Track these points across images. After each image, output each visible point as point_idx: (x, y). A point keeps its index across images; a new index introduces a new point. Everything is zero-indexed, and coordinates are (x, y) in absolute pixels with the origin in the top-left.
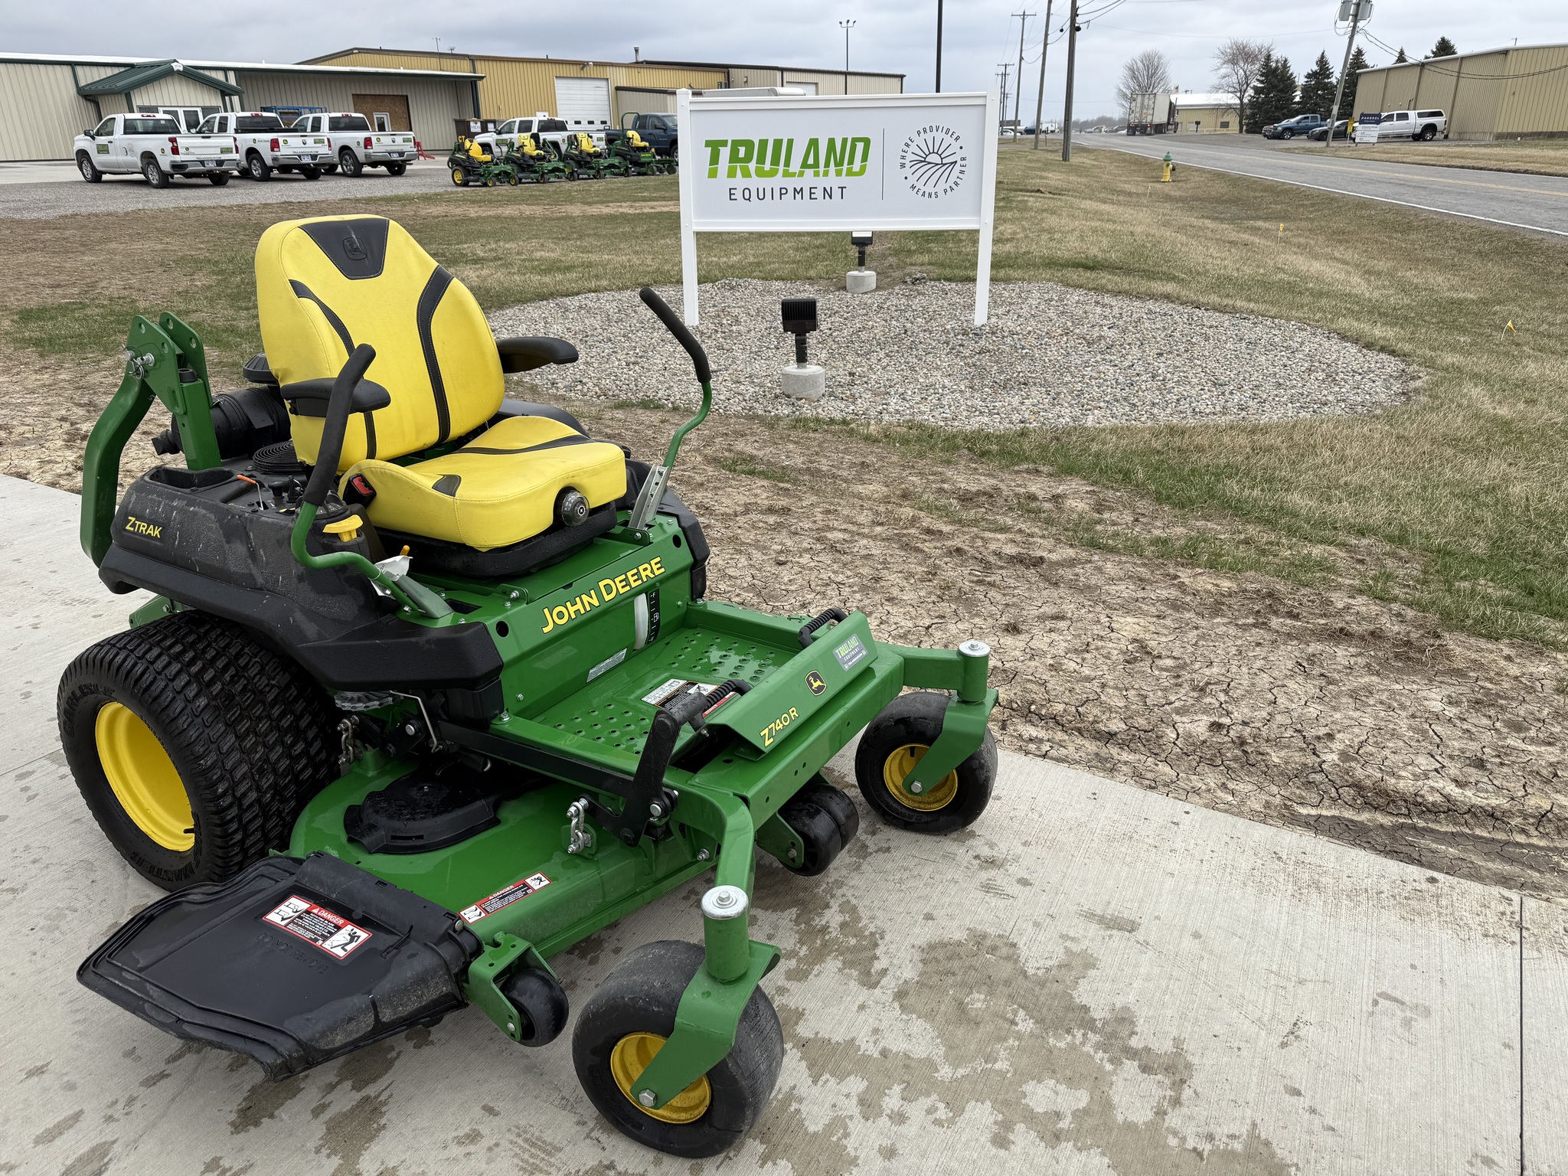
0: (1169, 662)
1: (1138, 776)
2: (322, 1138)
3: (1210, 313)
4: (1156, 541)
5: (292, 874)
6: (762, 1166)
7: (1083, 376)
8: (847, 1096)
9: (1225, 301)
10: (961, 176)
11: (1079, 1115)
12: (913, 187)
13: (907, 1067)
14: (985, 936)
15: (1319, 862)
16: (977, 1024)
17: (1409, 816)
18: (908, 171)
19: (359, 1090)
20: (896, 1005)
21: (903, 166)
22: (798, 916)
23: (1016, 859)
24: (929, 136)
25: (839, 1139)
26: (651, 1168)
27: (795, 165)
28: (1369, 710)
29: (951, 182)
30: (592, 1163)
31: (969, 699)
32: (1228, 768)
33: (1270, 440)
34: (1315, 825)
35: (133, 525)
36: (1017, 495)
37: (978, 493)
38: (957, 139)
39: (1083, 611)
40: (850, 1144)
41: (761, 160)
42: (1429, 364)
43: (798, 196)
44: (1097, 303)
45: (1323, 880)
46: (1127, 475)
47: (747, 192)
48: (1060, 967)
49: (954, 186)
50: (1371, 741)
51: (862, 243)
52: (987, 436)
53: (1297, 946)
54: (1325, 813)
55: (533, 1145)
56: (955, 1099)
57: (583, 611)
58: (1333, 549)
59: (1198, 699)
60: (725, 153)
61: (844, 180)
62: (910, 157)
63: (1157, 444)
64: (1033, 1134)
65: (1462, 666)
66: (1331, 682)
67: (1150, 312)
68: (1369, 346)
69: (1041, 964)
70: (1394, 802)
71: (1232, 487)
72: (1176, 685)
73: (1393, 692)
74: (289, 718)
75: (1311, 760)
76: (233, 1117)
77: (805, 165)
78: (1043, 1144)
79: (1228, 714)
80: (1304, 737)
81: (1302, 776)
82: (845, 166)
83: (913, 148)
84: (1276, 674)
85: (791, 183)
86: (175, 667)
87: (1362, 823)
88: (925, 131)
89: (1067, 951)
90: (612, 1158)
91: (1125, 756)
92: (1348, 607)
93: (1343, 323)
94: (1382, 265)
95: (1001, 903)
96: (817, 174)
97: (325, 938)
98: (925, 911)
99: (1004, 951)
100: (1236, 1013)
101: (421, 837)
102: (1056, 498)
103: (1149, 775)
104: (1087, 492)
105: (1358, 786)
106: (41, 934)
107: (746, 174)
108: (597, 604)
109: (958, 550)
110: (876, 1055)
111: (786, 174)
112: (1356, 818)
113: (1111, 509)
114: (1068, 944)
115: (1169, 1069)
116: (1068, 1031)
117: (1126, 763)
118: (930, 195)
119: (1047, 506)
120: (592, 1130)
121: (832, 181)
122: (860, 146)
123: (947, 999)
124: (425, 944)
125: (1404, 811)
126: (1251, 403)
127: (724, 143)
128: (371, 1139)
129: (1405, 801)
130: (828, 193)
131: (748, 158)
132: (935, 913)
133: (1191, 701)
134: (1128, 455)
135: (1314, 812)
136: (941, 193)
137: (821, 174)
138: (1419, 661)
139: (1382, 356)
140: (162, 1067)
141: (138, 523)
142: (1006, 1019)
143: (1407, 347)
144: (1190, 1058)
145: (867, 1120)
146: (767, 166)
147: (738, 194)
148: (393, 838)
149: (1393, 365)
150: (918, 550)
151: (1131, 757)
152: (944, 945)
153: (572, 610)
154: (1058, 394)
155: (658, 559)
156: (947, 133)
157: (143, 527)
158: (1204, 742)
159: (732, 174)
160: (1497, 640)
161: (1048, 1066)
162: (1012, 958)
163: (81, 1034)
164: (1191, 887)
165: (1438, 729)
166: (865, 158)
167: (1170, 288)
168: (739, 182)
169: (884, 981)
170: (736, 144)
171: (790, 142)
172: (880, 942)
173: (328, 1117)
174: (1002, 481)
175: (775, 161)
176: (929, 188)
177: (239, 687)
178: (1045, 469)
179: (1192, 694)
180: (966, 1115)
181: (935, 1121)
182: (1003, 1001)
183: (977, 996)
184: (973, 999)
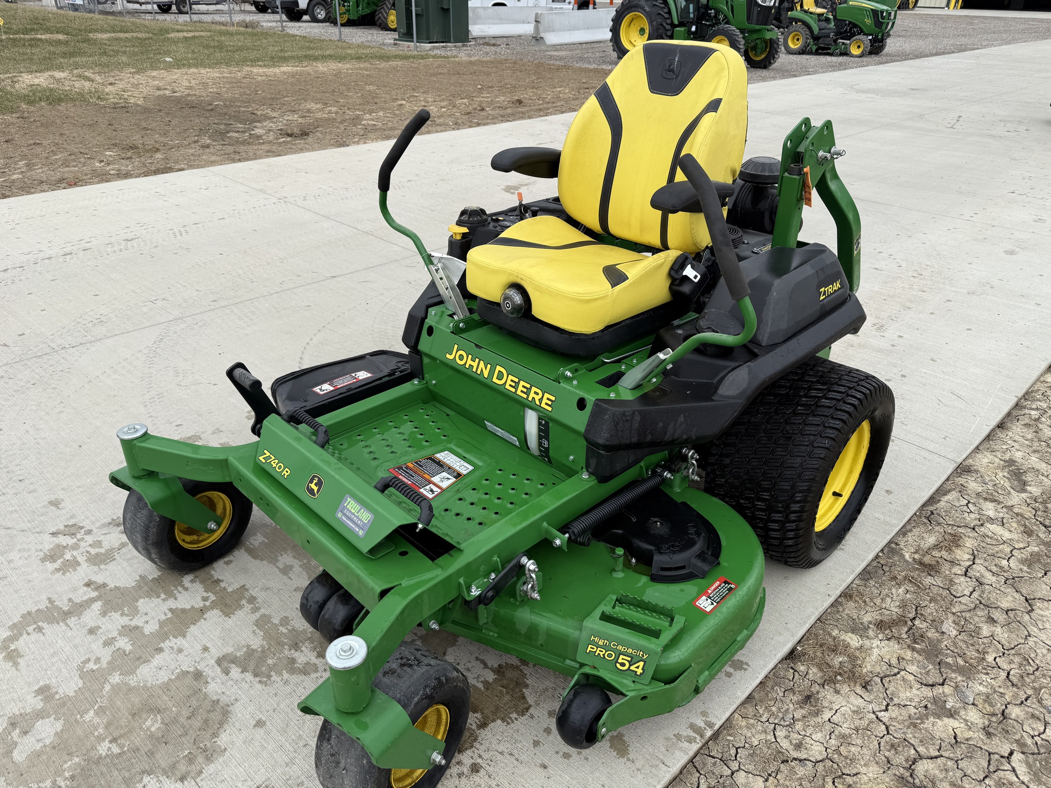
6: (140, 576)
8: (147, 622)
11: (10, 746)
13: (138, 659)
14: (209, 759)
16: (134, 715)
20: (192, 669)
25: (123, 611)
40: (116, 615)
56: (92, 677)
57: (474, 370)
64: (29, 710)
78: (18, 713)
98: (268, 723)
99: (182, 768)
108: (486, 376)
110: (162, 645)
116: (73, 778)
123: (170, 704)
132: (261, 731)
142: (121, 736)
145: (123, 627)
152: (221, 724)
153: (470, 362)
155: (553, 398)
161: (60, 745)
162: (172, 768)
169: (218, 669)
172: (258, 679)
180: (77, 679)
181: (89, 660)
182: (138, 742)
183: (157, 726)
184: (156, 721)
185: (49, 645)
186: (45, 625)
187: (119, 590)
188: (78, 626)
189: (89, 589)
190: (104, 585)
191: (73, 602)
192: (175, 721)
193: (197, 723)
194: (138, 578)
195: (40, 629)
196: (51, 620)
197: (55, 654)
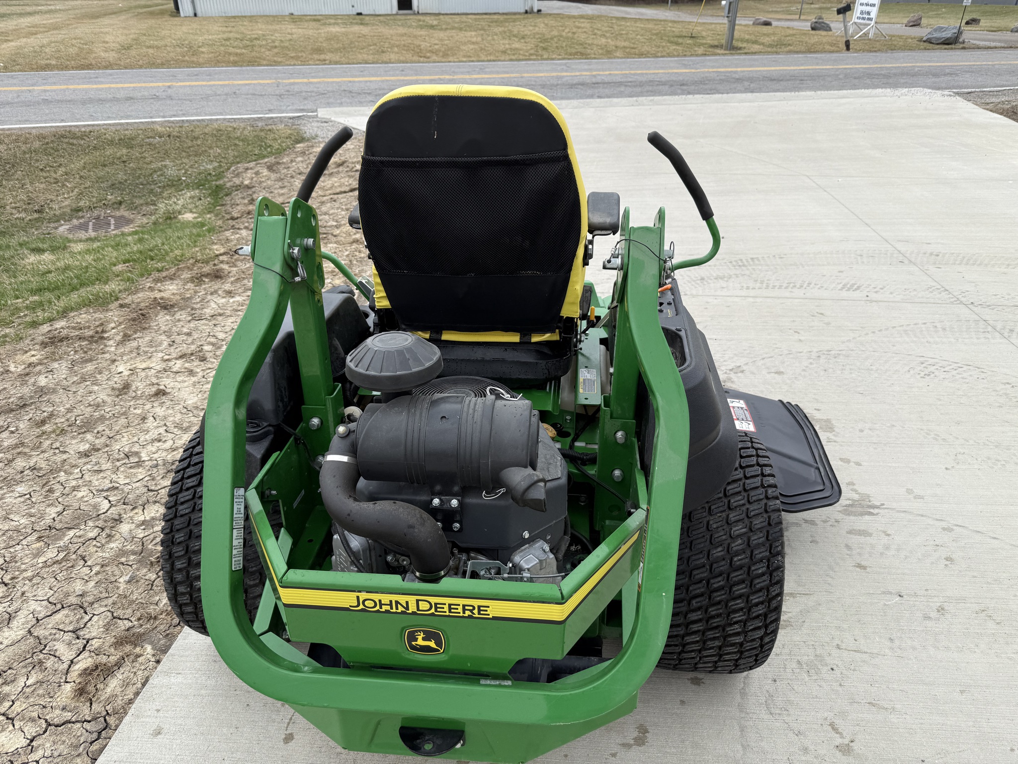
97: (742, 408)
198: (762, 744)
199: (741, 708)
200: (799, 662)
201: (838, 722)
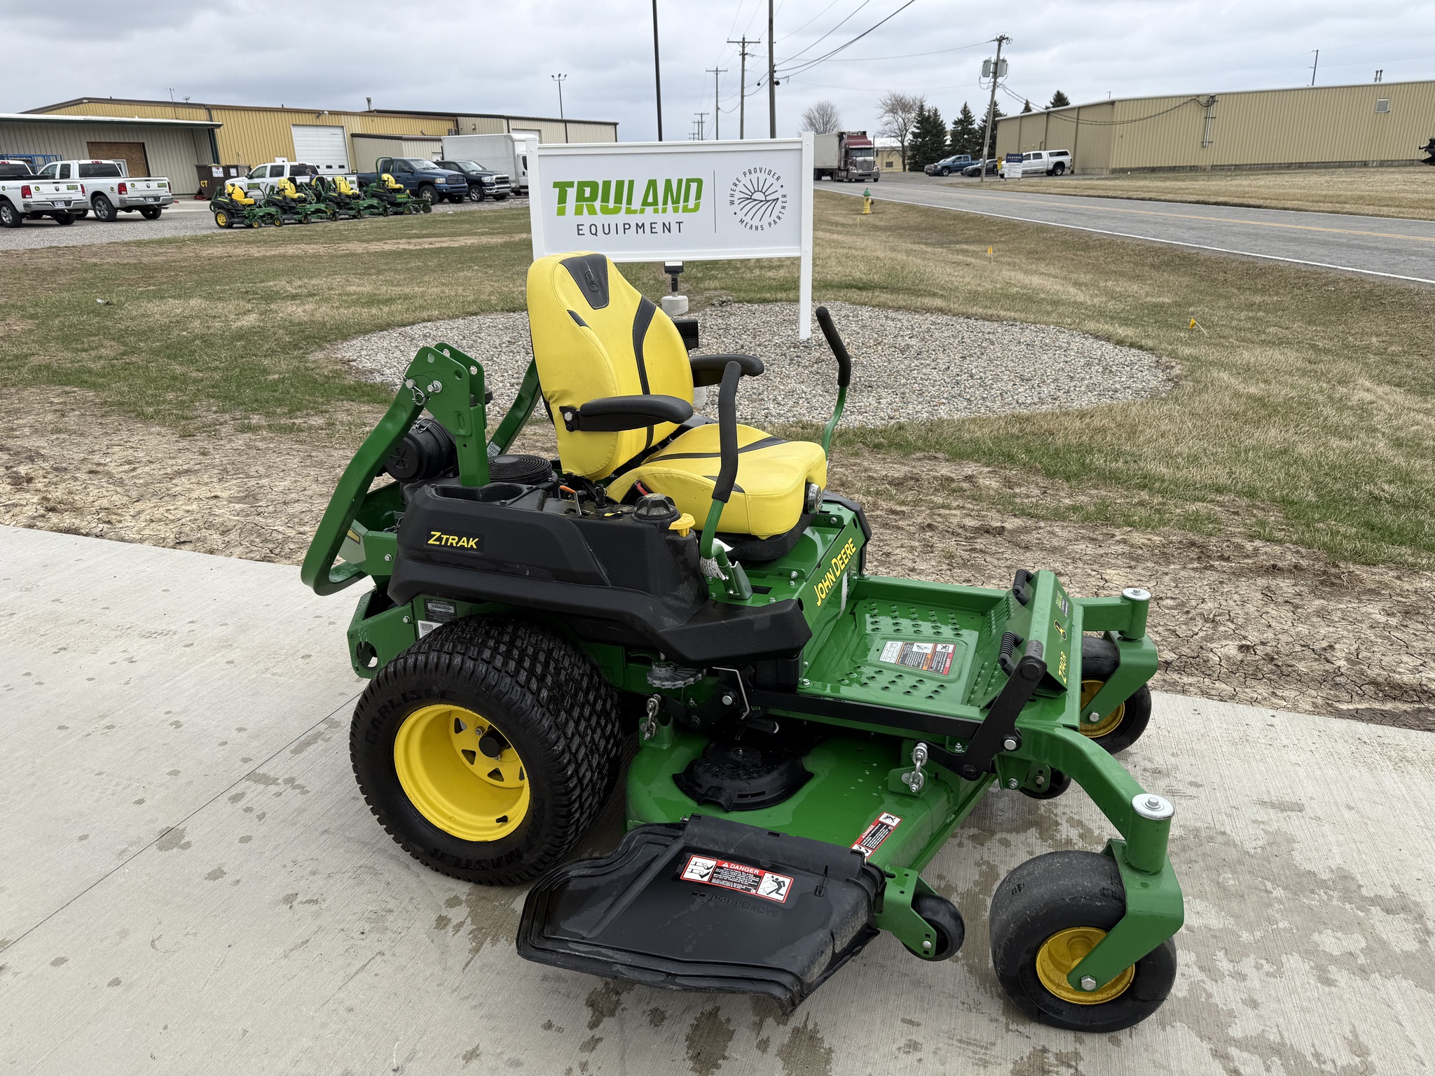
0: (1170, 602)
1: (1205, 693)
2: (784, 1069)
3: (980, 322)
4: (1075, 509)
5: (676, 838)
6: (1164, 1029)
7: (915, 378)
8: (1187, 965)
9: (990, 312)
10: (782, 211)
11: (1368, 951)
12: (742, 221)
13: (1214, 937)
14: (1197, 830)
15: (1395, 742)
16: (1242, 896)
17: (1420, 702)
18: (736, 207)
19: (785, 1024)
21: (732, 203)
22: (1040, 834)
23: (1176, 768)
24: (754, 177)
25: (1207, 999)
26: (1078, 1046)
27: (637, 203)
28: (1337, 625)
29: (774, 217)
30: (1027, 1051)
31: (1131, 637)
32: (1270, 680)
33: (1097, 422)
34: (1356, 715)
35: (439, 539)
36: (935, 478)
37: (906, 478)
38: (778, 179)
39: (1070, 567)
40: (1217, 999)
41: (605, 199)
42: (1173, 354)
43: (640, 231)
44: (887, 317)
45: (1407, 754)
46: (1010, 458)
47: (593, 227)
48: (1270, 844)
49: (777, 220)
50: (1362, 648)
51: (674, 271)
52: (873, 432)
53: (1425, 805)
54: (1359, 706)
55: (969, 1044)
56: (1270, 954)
58: (1210, 506)
59: (1214, 628)
60: (572, 193)
61: (681, 216)
62: (738, 195)
63: (1015, 430)
64: (1345, 973)
65: (1373, 587)
66: (1297, 607)
67: (934, 323)
68: (1120, 343)
69: (1254, 844)
70: (1406, 692)
71: (1099, 461)
72: (1191, 619)
73: (1343, 611)
74: (600, 702)
75: (1328, 667)
76: (690, 1064)
77: (645, 203)
78: (1358, 978)
79: (1245, 638)
80: (1313, 650)
81: (1330, 679)
82: (681, 204)
83: (740, 187)
84: (1255, 604)
85: (633, 219)
86: (512, 665)
87: (1390, 711)
88: (750, 173)
89: (1266, 832)
90: (1042, 1043)
91: (1186, 680)
92: (1256, 549)
93: (1091, 325)
94: (1084, 278)
95: (1191, 803)
96: (656, 211)
97: (756, 888)
100: (1420, 861)
101: (763, 793)
102: (969, 478)
103: (1213, 692)
104: (989, 472)
105: (1374, 683)
106: (375, 936)
107: (592, 211)
109: (929, 526)
111: (629, 211)
112: (1383, 708)
113: (1020, 485)
114: (1262, 826)
115: (1404, 908)
116: (1313, 892)
117: (1191, 685)
118: (757, 228)
119: (965, 485)
120: (1007, 1025)
121: (670, 217)
122: (694, 186)
123: (1205, 881)
124: (848, 880)
125: (1416, 698)
126: (1058, 394)
127: (571, 184)
128: (828, 1062)
129: (1415, 690)
130: (667, 228)
131: (593, 197)
133: (1210, 632)
134: (997, 440)
135: (1351, 707)
136: (766, 226)
137: (660, 211)
138: (1342, 586)
139: (1133, 350)
140: (589, 1034)
141: (445, 537)
143: (1150, 343)
144: (1413, 898)
145: (1216, 981)
146: (611, 204)
147: (585, 230)
148: (740, 796)
149: (1148, 359)
150: (899, 528)
151: (1191, 680)
154: (904, 393)
155: (851, 540)
156: (769, 174)
157: (453, 540)
158: (1242, 661)
159: (579, 212)
160: (1374, 565)
161: (1318, 921)
162: (1229, 843)
163: (489, 1017)
164: (1318, 772)
165: (1396, 634)
166: (698, 197)
167: (939, 303)
168: (586, 219)
170: (582, 185)
171: (631, 183)
173: (775, 1051)
174: (914, 467)
175: (618, 200)
176: (756, 222)
177: (562, 678)
178: (940, 455)
179: (1208, 625)
180: (1286, 966)
181: (1267, 974)
182: (1248, 877)
183: (1226, 876)
184: (1224, 878)
185: (1309, 1027)
186: (1310, 1058)
187: (1200, 1032)
188: (1268, 1023)
189: (1237, 1064)
190: (1215, 1054)
191: (1264, 1062)
192: (1208, 868)
193: (1192, 855)
194: (1168, 1028)
195: (1317, 1056)
196: (1299, 1056)
197: (1305, 1010)
198: (342, 850)
199: (382, 851)
200: (391, 911)
201: (314, 908)
